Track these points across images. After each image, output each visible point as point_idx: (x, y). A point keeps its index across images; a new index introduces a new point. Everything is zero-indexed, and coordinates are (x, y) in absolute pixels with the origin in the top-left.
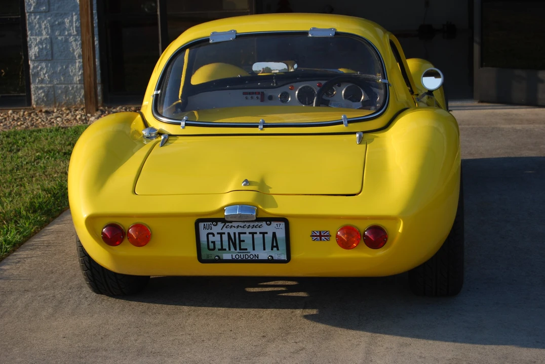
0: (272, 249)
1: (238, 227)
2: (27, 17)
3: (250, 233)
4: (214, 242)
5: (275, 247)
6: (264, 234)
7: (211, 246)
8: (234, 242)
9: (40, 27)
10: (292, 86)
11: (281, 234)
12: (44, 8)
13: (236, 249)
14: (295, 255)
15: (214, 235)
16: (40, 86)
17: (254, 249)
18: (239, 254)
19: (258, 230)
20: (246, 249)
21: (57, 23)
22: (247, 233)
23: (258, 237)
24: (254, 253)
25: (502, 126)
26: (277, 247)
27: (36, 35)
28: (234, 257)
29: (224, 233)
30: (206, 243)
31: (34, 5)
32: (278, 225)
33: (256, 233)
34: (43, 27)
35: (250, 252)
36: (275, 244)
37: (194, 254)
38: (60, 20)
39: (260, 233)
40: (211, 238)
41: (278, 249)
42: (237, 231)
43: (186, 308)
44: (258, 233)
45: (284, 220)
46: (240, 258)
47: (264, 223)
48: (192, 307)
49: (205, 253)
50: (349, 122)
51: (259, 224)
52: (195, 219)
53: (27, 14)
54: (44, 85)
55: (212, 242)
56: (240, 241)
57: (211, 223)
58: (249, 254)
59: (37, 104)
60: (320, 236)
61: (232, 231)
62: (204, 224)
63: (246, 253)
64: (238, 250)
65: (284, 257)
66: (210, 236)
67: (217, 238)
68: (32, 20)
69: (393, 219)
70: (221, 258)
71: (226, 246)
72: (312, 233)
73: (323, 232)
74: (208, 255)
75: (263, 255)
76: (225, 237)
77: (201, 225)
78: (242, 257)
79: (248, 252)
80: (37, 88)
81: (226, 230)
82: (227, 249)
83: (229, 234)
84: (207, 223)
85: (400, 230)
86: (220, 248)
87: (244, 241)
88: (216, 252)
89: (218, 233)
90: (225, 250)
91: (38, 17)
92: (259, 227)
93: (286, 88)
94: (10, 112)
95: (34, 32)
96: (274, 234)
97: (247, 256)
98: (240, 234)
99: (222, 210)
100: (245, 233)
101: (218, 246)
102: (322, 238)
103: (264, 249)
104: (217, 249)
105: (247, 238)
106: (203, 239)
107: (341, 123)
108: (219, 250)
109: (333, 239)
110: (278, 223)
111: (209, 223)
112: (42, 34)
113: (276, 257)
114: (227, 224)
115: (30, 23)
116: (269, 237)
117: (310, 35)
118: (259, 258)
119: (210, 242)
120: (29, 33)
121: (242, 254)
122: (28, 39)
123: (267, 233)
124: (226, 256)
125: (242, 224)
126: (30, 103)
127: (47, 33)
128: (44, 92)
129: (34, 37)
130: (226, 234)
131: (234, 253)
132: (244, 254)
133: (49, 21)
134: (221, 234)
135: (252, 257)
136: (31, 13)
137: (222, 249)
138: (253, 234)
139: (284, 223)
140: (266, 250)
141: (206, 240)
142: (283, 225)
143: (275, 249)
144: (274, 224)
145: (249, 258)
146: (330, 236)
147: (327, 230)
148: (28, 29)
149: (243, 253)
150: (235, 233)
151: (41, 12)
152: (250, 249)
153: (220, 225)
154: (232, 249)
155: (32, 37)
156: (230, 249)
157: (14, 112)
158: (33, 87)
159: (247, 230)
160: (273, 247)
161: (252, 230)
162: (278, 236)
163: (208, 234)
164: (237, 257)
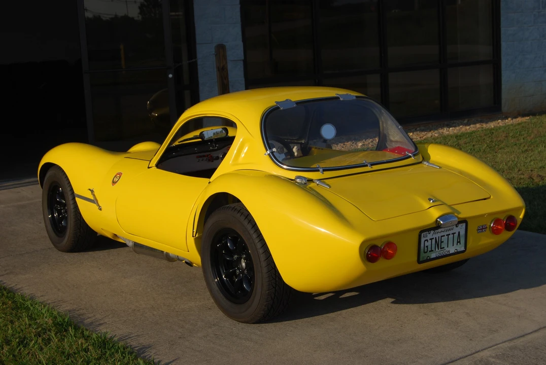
0: (457, 244)
1: (441, 232)
4: (427, 247)
6: (453, 234)
7: (426, 249)
8: (438, 244)
11: (463, 233)
14: (469, 246)
15: (428, 241)
17: (448, 247)
19: (451, 232)
20: (444, 248)
23: (451, 237)
24: (447, 249)
26: (460, 242)
28: (437, 255)
29: (433, 238)
30: (423, 248)
32: (462, 226)
33: (450, 234)
36: (459, 240)
37: (416, 259)
40: (427, 244)
41: (460, 244)
42: (440, 235)
45: (464, 221)
47: (455, 226)
49: (422, 255)
51: (452, 227)
52: (420, 230)
56: (442, 242)
57: (428, 232)
58: (445, 251)
60: (482, 229)
61: (437, 236)
62: (424, 234)
63: (443, 250)
64: (440, 249)
65: (463, 249)
67: (430, 242)
69: (518, 209)
70: (430, 258)
71: (433, 249)
72: (478, 228)
73: (484, 225)
74: (423, 257)
76: (434, 241)
77: (422, 235)
78: (441, 254)
81: (434, 236)
83: (436, 238)
84: (426, 233)
85: (521, 216)
87: (443, 242)
88: (428, 254)
92: (452, 230)
96: (459, 232)
98: (442, 236)
100: (444, 236)
101: (429, 249)
103: (453, 245)
104: (428, 251)
105: (445, 239)
108: (430, 251)
109: (489, 230)
110: (462, 224)
113: (459, 250)
114: (436, 231)
116: (456, 235)
118: (451, 252)
119: (425, 247)
121: (441, 252)
123: (455, 233)
124: (433, 255)
125: (444, 229)
131: (437, 252)
134: (431, 239)
137: (432, 251)
138: (448, 235)
139: (465, 224)
141: (423, 246)
144: (460, 225)
145: (445, 254)
146: (487, 228)
147: (486, 224)
150: (439, 237)
152: (446, 248)
153: (432, 232)
154: (437, 250)
156: (435, 250)
159: (445, 234)
160: (458, 242)
161: (448, 233)
162: (460, 234)
163: (425, 241)
164: (439, 254)
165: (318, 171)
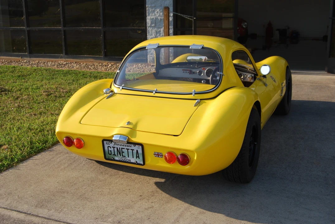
0: (137, 158)
1: (121, 145)
2: (147, 28)
4: (111, 151)
5: (138, 157)
6: (133, 150)
7: (110, 152)
8: (120, 152)
9: (152, 32)
10: (204, 68)
11: (140, 151)
12: (154, 25)
13: (120, 156)
14: (147, 163)
15: (111, 148)
16: (151, 56)
17: (128, 157)
18: (122, 158)
20: (125, 156)
21: (158, 31)
22: (125, 149)
24: (128, 159)
25: (331, 85)
26: (139, 157)
27: (150, 35)
28: (120, 159)
29: (115, 147)
30: (108, 151)
31: (150, 24)
32: (139, 147)
33: (129, 149)
34: (153, 32)
36: (138, 156)
38: (159, 30)
39: (131, 150)
41: (139, 158)
43: (121, 172)
44: (130, 149)
45: (141, 145)
47: (132, 145)
48: (124, 172)
49: (107, 155)
50: (195, 94)
51: (130, 145)
52: (102, 139)
53: (147, 27)
54: (152, 56)
55: (110, 151)
56: (122, 152)
57: (109, 142)
58: (126, 159)
59: (150, 62)
60: (158, 155)
61: (118, 147)
64: (121, 156)
65: (142, 163)
66: (109, 148)
67: (112, 149)
68: (149, 29)
70: (114, 159)
71: (116, 153)
72: (154, 153)
73: (159, 153)
74: (109, 157)
75: (133, 160)
76: (116, 149)
77: (105, 142)
78: (123, 160)
80: (150, 57)
82: (117, 155)
83: (117, 148)
84: (107, 142)
86: (114, 154)
87: (124, 152)
89: (112, 147)
90: (116, 155)
91: (151, 28)
92: (130, 147)
93: (201, 69)
94: (140, 64)
95: (150, 34)
96: (137, 151)
98: (122, 148)
99: (113, 136)
100: (124, 149)
101: (113, 153)
103: (133, 158)
104: (112, 154)
106: (106, 149)
107: (191, 94)
108: (113, 155)
109: (163, 157)
112: (152, 35)
113: (138, 162)
114: (116, 143)
115: (148, 31)
116: (135, 152)
117: (190, 48)
118: (131, 162)
120: (148, 34)
121: (123, 158)
122: (147, 37)
123: (134, 150)
124: (117, 158)
125: (123, 144)
126: (147, 62)
127: (154, 35)
128: (152, 58)
129: (150, 36)
130: (116, 148)
133: (155, 30)
134: (114, 148)
135: (128, 160)
136: (149, 27)
137: (114, 155)
138: (128, 149)
140: (134, 158)
141: (107, 149)
142: (141, 147)
143: (138, 158)
144: (137, 146)
146: (163, 155)
147: (161, 152)
148: (147, 33)
150: (120, 148)
151: (152, 27)
152: (127, 156)
153: (113, 143)
155: (149, 36)
156: (118, 155)
157: (141, 65)
158: (148, 56)
159: (125, 148)
160: (137, 157)
163: (108, 147)
164: (121, 159)
165: (120, 88)
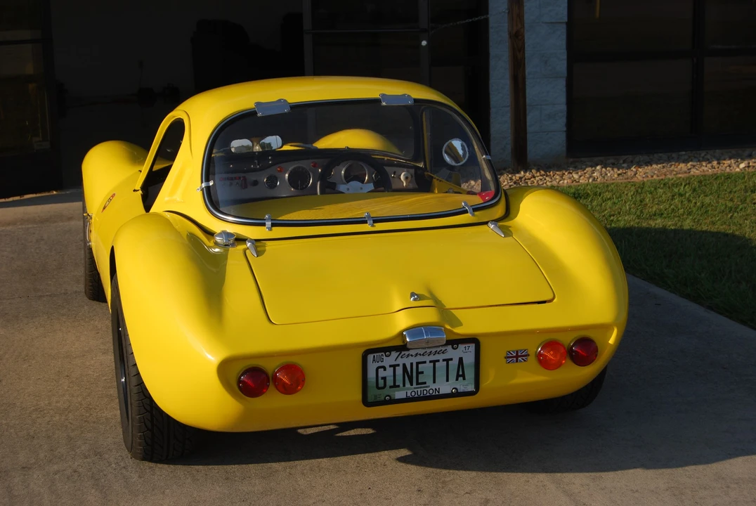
0: (457, 380)
1: (416, 355)
3: (430, 362)
4: (384, 379)
5: (461, 376)
6: (447, 360)
7: (381, 383)
8: (411, 375)
10: (281, 168)
11: (469, 359)
13: (412, 385)
14: (484, 384)
15: (385, 369)
17: (434, 382)
18: (416, 390)
19: (441, 357)
20: (425, 383)
22: (428, 362)
23: (441, 365)
24: (433, 386)
26: (463, 376)
28: (409, 395)
29: (398, 365)
30: (375, 380)
32: (467, 348)
33: (438, 361)
35: (429, 386)
36: (461, 373)
37: (359, 396)
39: (444, 360)
40: (382, 373)
41: (464, 379)
42: (415, 360)
44: (441, 360)
45: (474, 340)
46: (416, 396)
47: (451, 347)
49: (373, 393)
50: (475, 210)
51: (443, 349)
52: (363, 349)
55: (382, 378)
56: (418, 373)
57: (383, 354)
58: (428, 389)
60: (517, 357)
61: (408, 362)
62: (374, 356)
63: (424, 387)
64: (415, 385)
65: (471, 388)
66: (381, 371)
67: (390, 371)
69: (605, 328)
70: (393, 398)
71: (399, 382)
72: (507, 354)
73: (521, 350)
74: (376, 396)
75: (446, 388)
76: (399, 370)
77: (370, 357)
78: (419, 394)
79: (427, 387)
81: (400, 361)
82: (401, 385)
83: (404, 365)
84: (378, 354)
85: (612, 341)
86: (392, 384)
87: (422, 373)
88: (387, 391)
89: (390, 366)
90: (399, 386)
92: (443, 353)
93: (273, 171)
96: (461, 360)
97: (425, 392)
98: (418, 364)
99: (401, 335)
100: (425, 362)
101: (390, 382)
102: (520, 358)
103: (447, 380)
104: (387, 387)
105: (426, 368)
106: (371, 374)
107: (466, 212)
108: (391, 387)
109: (532, 359)
110: (467, 345)
111: (380, 354)
113: (461, 389)
114: (403, 353)
116: (454, 364)
117: (384, 104)
118: (441, 393)
119: (380, 379)
121: (419, 390)
123: (451, 359)
124: (400, 394)
125: (422, 351)
130: (401, 365)
131: (408, 389)
132: (422, 389)
134: (394, 366)
135: (431, 392)
137: (395, 386)
138: (434, 362)
139: (474, 345)
140: (450, 382)
141: (375, 376)
142: (472, 347)
143: (461, 379)
144: (462, 347)
145: (428, 394)
146: (529, 355)
147: (525, 348)
149: (421, 387)
150: (412, 364)
152: (429, 382)
153: (394, 354)
154: (408, 385)
156: (404, 385)
159: (427, 359)
160: (458, 376)
161: (433, 358)
162: (465, 361)
163: (378, 368)
164: (413, 394)
165: (264, 225)
